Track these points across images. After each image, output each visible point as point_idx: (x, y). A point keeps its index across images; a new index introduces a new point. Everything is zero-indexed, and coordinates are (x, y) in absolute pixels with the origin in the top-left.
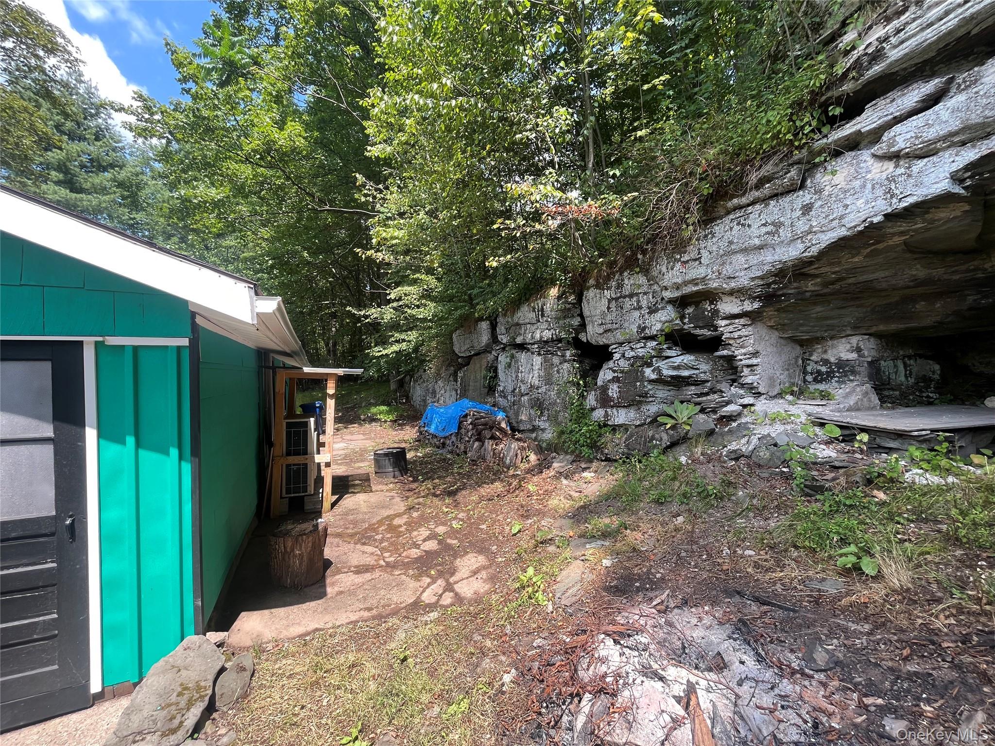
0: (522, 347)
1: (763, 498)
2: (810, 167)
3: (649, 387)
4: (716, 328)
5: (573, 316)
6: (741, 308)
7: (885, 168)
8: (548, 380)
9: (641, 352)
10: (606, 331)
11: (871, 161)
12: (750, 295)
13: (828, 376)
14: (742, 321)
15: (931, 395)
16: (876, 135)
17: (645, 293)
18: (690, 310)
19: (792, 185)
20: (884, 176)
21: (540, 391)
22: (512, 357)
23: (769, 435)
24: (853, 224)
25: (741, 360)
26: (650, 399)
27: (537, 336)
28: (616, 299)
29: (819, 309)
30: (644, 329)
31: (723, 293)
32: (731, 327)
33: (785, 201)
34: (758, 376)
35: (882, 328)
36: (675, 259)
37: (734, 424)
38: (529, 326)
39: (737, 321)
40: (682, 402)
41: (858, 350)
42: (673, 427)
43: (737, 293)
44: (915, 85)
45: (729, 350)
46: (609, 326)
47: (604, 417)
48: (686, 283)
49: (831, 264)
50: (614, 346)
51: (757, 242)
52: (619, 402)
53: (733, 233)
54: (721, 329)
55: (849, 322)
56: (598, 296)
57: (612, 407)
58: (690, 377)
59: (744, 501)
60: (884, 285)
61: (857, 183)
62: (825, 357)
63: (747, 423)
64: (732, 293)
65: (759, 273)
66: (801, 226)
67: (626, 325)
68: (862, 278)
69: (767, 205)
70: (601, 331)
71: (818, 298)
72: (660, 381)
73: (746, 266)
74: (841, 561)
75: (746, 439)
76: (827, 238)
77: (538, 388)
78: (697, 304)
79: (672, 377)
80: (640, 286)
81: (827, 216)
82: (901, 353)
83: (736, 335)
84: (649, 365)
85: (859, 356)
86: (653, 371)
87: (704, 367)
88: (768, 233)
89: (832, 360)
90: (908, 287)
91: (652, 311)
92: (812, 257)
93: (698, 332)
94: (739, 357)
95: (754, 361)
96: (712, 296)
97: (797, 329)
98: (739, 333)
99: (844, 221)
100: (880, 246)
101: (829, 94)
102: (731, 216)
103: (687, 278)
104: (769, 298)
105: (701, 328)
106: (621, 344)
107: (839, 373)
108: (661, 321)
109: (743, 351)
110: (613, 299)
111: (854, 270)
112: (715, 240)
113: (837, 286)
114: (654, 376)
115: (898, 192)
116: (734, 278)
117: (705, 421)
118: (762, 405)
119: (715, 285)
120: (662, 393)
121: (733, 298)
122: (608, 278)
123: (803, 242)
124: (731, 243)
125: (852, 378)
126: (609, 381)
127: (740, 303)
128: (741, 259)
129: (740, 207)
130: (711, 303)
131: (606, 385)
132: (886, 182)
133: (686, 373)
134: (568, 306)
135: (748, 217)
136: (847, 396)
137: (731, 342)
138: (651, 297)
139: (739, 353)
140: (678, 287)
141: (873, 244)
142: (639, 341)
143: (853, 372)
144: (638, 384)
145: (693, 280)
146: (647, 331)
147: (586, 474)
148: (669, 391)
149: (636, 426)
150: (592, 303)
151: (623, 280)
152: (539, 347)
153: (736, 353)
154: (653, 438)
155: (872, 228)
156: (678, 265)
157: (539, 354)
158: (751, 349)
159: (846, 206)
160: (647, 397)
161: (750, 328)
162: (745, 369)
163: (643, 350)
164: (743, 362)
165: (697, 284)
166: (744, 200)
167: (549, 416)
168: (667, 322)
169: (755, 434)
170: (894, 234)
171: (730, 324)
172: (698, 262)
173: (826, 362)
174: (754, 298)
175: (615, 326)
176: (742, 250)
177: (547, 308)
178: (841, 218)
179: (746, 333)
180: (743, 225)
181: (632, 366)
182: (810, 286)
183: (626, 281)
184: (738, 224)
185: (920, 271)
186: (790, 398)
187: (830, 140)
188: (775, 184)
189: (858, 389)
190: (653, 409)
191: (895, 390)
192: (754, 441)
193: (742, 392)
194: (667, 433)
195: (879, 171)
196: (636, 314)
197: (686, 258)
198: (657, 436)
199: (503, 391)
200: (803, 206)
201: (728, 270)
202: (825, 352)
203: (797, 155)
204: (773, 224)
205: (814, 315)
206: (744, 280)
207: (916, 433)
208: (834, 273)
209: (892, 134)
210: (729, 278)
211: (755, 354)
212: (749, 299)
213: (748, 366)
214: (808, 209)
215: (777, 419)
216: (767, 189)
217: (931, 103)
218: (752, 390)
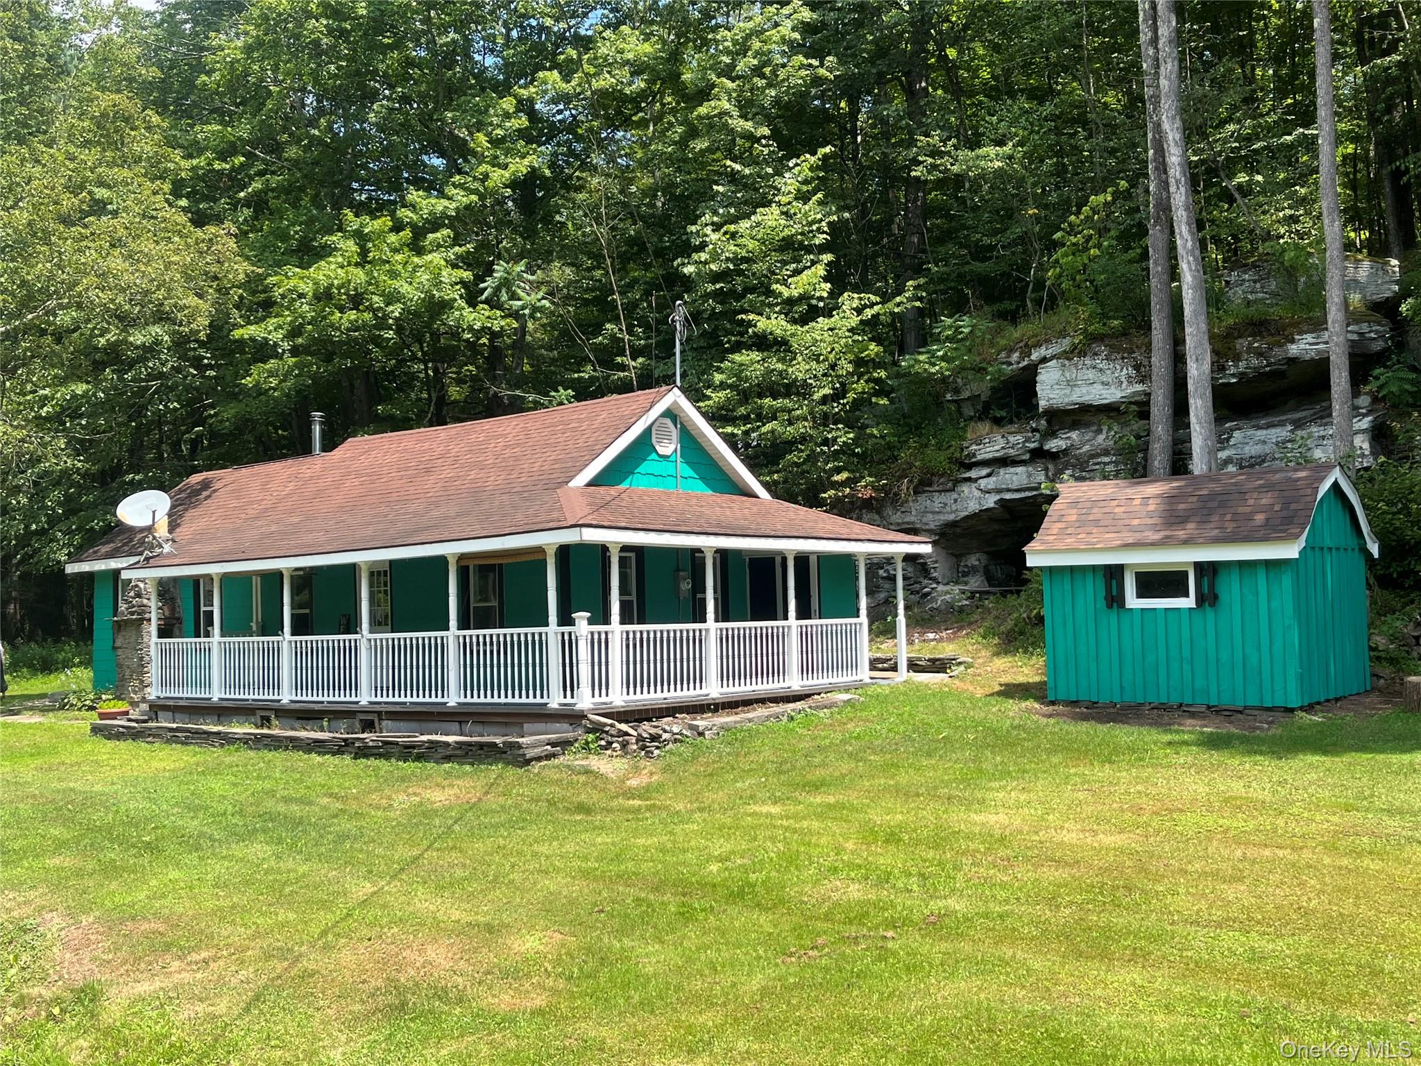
2: (957, 482)
11: (975, 488)
13: (967, 573)
16: (976, 480)
19: (950, 489)
20: (978, 496)
23: (946, 599)
29: (962, 541)
33: (948, 494)
35: (987, 549)
41: (979, 560)
44: (984, 468)
45: (923, 559)
48: (903, 523)
51: (937, 510)
53: (927, 503)
55: (974, 547)
61: (971, 496)
62: (966, 563)
63: (935, 596)
64: (926, 531)
65: (939, 524)
66: (954, 507)
69: (940, 494)
71: (962, 536)
72: (888, 578)
73: (933, 520)
76: (963, 514)
81: (962, 505)
84: (882, 568)
85: (980, 563)
86: (885, 571)
87: (909, 570)
88: (941, 506)
89: (969, 565)
92: (958, 520)
94: (929, 563)
95: (936, 566)
96: (915, 531)
97: (954, 550)
99: (968, 509)
101: (963, 459)
102: (926, 495)
103: (905, 520)
104: (942, 535)
107: (972, 571)
109: (931, 560)
112: (918, 504)
114: (885, 575)
115: (982, 503)
117: (914, 598)
118: (940, 588)
119: (918, 526)
120: (887, 585)
121: (926, 534)
123: (955, 514)
124: (926, 507)
125: (977, 573)
128: (930, 516)
129: (929, 492)
132: (979, 498)
135: (933, 498)
136: (974, 580)
137: (924, 555)
140: (899, 525)
143: (978, 571)
145: (908, 522)
153: (927, 561)
156: (899, 513)
158: (934, 560)
159: (968, 504)
162: (932, 570)
164: (931, 566)
166: (931, 489)
169: (939, 600)
172: (910, 513)
173: (966, 566)
176: (931, 512)
178: (967, 507)
180: (931, 500)
182: (958, 530)
184: (929, 499)
185: (996, 527)
186: (951, 584)
187: (962, 476)
188: (943, 486)
189: (977, 578)
192: (940, 602)
193: (931, 582)
195: (977, 493)
197: (903, 510)
200: (954, 499)
201: (925, 520)
202: (966, 561)
203: (952, 477)
204: (943, 503)
205: (961, 544)
206: (932, 526)
209: (980, 482)
211: (936, 562)
214: (956, 501)
215: (947, 593)
216: (941, 488)
217: (989, 475)
218: (935, 580)
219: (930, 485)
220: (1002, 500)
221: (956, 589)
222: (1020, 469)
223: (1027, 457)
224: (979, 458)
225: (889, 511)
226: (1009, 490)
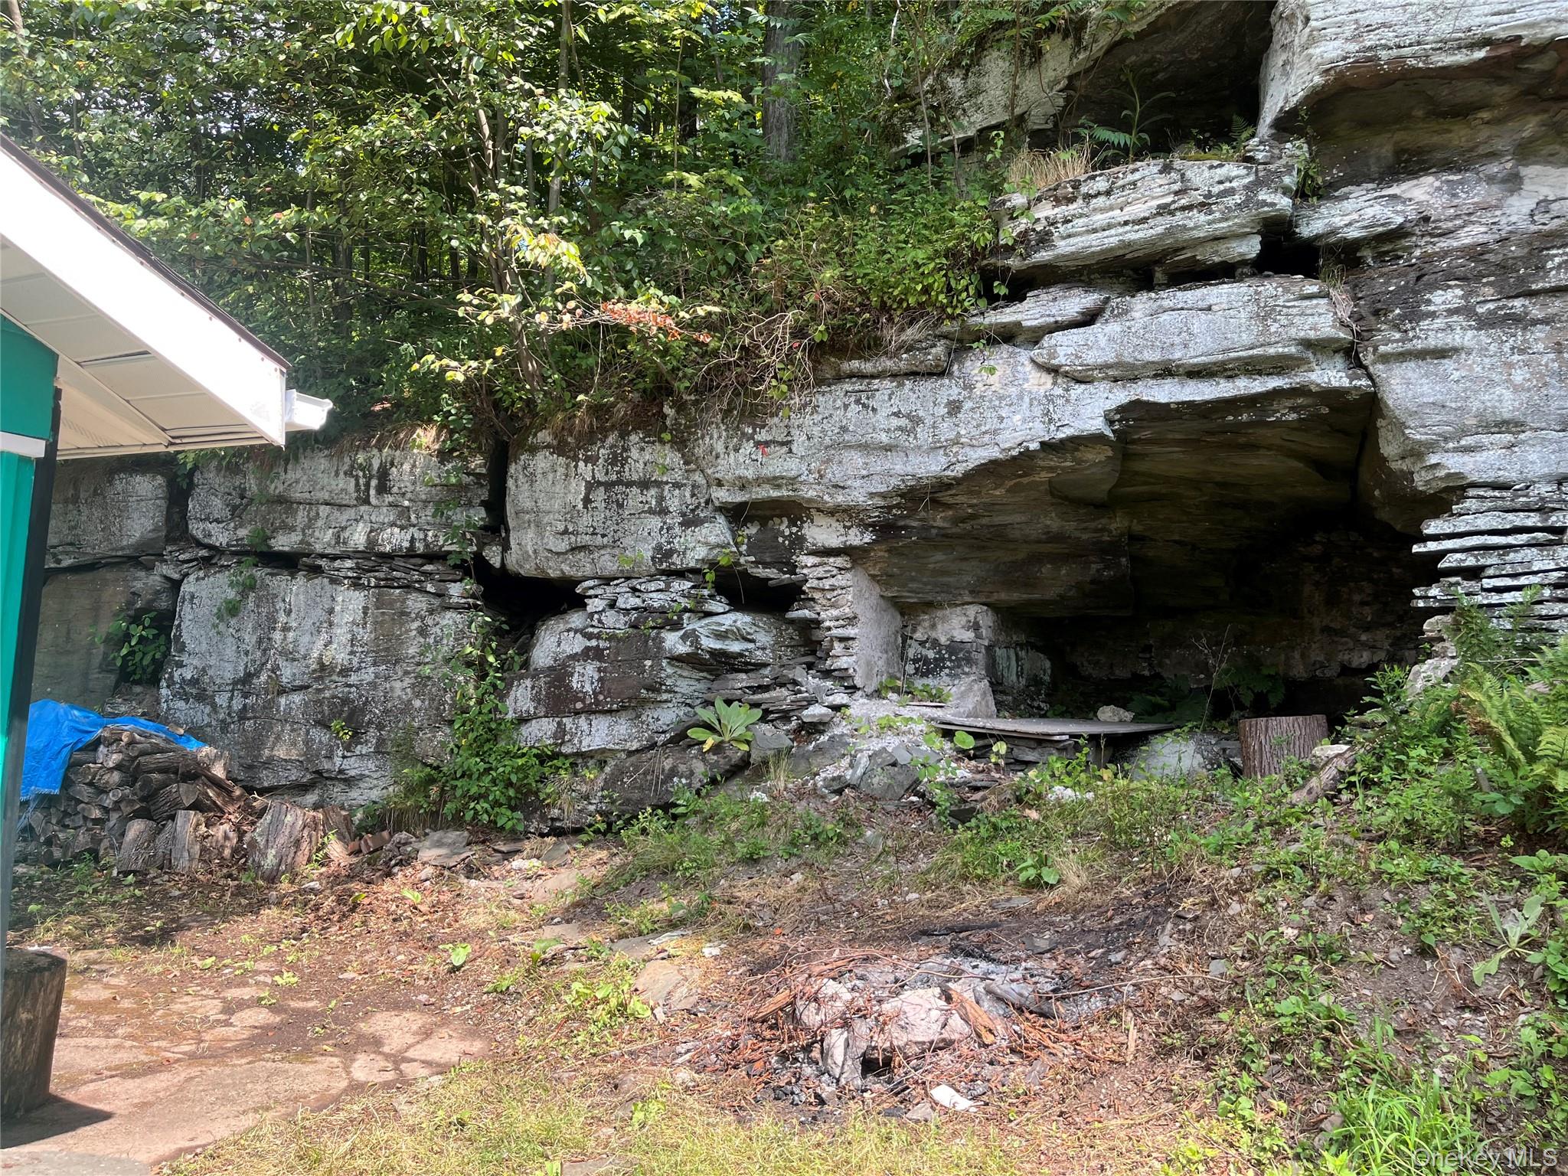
0: (289, 563)
1: (899, 838)
2: (963, 344)
3: (670, 671)
4: (793, 569)
5: (469, 504)
6: (843, 539)
7: (1043, 380)
8: (387, 653)
9: (657, 600)
10: (573, 549)
11: (1029, 367)
12: (862, 520)
13: (936, 666)
14: (840, 561)
15: (1042, 705)
16: (1035, 336)
17: (677, 485)
18: (752, 530)
19: (937, 366)
20: (1042, 391)
21: (353, 679)
22: (248, 587)
23: (884, 749)
24: (1007, 445)
25: (829, 629)
26: (665, 696)
27: (358, 538)
28: (609, 486)
29: (939, 556)
30: (669, 554)
31: (819, 510)
32: (820, 569)
33: (927, 386)
34: (854, 658)
35: (1003, 596)
36: (744, 434)
37: (824, 738)
38: (324, 510)
39: (832, 560)
40: (728, 702)
41: (976, 627)
42: (717, 749)
43: (845, 514)
44: (1076, 291)
45: (811, 608)
46: (586, 539)
47: (555, 736)
48: (760, 481)
49: (971, 493)
50: (590, 583)
51: (884, 438)
52: (597, 702)
53: (849, 415)
54: (805, 571)
55: (969, 583)
56: (561, 470)
57: (577, 713)
58: (741, 655)
59: (876, 843)
60: (1017, 534)
61: (1013, 391)
62: (934, 635)
63: (843, 735)
64: (833, 512)
65: (882, 489)
66: (946, 431)
67: (628, 541)
68: (998, 520)
69: (901, 385)
70: (563, 545)
71: (944, 540)
72: (691, 661)
73: (864, 473)
74: (1023, 877)
75: (847, 759)
76: (978, 456)
77: (345, 672)
78: (764, 521)
79: (713, 653)
80: (666, 469)
81: (979, 425)
82: (1015, 638)
83: (826, 584)
84: (676, 626)
85: (977, 637)
86: (684, 638)
87: (764, 638)
88: (900, 428)
89: (943, 640)
90: (1039, 542)
91: (690, 521)
92: (955, 478)
93: (761, 572)
94: (827, 624)
95: (850, 632)
96: (796, 511)
97: (904, 585)
98: (832, 581)
99: (999, 438)
100: (1025, 480)
101: (993, 261)
102: (848, 387)
103: (767, 472)
104: (885, 530)
105: (766, 565)
106: (607, 581)
107: (951, 661)
108: (707, 544)
109: (835, 612)
110: (600, 483)
111: (991, 507)
112: (817, 418)
113: (968, 526)
114: (683, 649)
115: (1055, 416)
116: (843, 488)
117: (773, 736)
118: (860, 707)
119: (811, 494)
120: (687, 684)
121: (832, 521)
122: (590, 437)
123: (946, 455)
124: (844, 429)
125: (967, 670)
126: (574, 657)
127: (842, 531)
128: (856, 459)
129: (861, 376)
130: (792, 523)
131: (564, 665)
132: (1045, 401)
133: (735, 647)
134: (466, 479)
135: (873, 396)
136: (963, 696)
137: (817, 595)
138: (688, 494)
139: (828, 616)
140: (743, 485)
141: (1020, 476)
142: (652, 577)
143: (969, 661)
144: (648, 663)
145: (775, 478)
146: (675, 558)
147: (517, 863)
148: (698, 680)
149: (630, 753)
150: (541, 484)
151: (625, 449)
152: (358, 567)
153: (823, 615)
154: (673, 772)
155: (1027, 454)
156: (748, 447)
157: (356, 584)
158: (847, 610)
159: (1001, 419)
160: (658, 691)
161: (848, 575)
162: (836, 644)
163: (661, 595)
164: (834, 632)
165: (779, 487)
166: (868, 367)
167: (381, 742)
168: (718, 546)
169: (861, 751)
170: (1043, 468)
171: (820, 565)
172: (785, 449)
173: (935, 643)
174: (867, 526)
175: (599, 540)
176: (860, 446)
177: (403, 475)
178: (996, 432)
179: (843, 583)
180: (864, 405)
181: (634, 626)
182: (940, 520)
183: (634, 453)
184: (858, 402)
185: (1052, 522)
186: (893, 696)
187: (987, 321)
188: (914, 357)
189: (976, 687)
190: (667, 716)
191: (1006, 694)
192: (864, 761)
193: (829, 684)
194: (704, 760)
195: (1039, 383)
196: (655, 522)
197: (763, 436)
198: (682, 768)
199: (194, 682)
200: (949, 403)
201: (834, 473)
202: (933, 626)
203: (948, 326)
204: (908, 416)
205: (931, 566)
206: (858, 495)
207: (1057, 738)
208: (971, 506)
209: (1053, 342)
210: (836, 486)
211: (852, 620)
212: (859, 526)
213: (842, 639)
214: (954, 408)
215: (888, 727)
216: (904, 361)
217: (1088, 319)
218: (845, 681)
219: (871, 346)
220: (1137, 405)
221: (916, 715)
222: (1220, 294)
223: (1251, 247)
224: (1063, 248)
225: (714, 439)
226: (1166, 371)
